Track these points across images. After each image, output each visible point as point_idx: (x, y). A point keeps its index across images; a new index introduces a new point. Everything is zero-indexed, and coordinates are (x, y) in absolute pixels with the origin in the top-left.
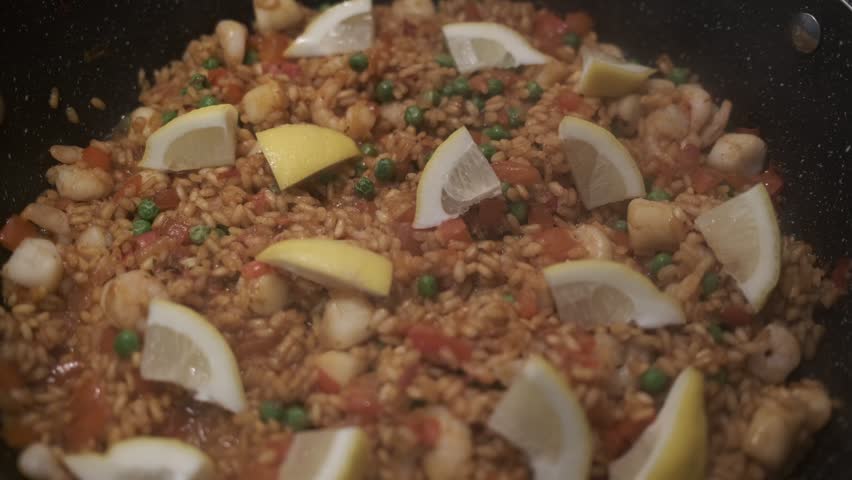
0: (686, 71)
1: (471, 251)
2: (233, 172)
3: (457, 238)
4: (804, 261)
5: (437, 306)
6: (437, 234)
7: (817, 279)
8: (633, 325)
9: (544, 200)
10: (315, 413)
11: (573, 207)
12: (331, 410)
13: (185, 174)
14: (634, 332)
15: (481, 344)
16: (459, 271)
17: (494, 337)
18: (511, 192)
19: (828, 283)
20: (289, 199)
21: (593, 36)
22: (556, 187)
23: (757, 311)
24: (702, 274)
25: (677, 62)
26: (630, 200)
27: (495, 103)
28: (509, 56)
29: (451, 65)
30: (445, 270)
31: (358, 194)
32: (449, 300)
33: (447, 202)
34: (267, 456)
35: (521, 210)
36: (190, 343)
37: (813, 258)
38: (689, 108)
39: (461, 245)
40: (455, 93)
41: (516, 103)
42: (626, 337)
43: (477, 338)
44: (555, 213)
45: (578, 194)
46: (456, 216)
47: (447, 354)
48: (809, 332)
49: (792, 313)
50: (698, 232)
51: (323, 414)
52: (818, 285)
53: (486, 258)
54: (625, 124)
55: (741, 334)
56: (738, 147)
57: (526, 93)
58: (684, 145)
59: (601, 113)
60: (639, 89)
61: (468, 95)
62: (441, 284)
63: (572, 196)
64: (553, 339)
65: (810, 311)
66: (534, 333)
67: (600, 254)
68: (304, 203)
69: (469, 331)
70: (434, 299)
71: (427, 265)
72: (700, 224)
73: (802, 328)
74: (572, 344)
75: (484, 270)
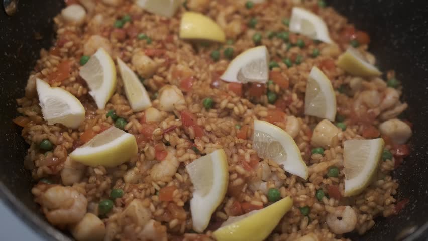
0: (398, 83)
1: (236, 99)
2: (167, 22)
3: (234, 91)
4: (390, 191)
5: (206, 113)
6: (227, 86)
7: (388, 201)
8: (282, 167)
9: (286, 99)
10: (128, 125)
11: (298, 109)
12: (134, 128)
13: (150, 14)
14: (280, 169)
15: (210, 135)
16: (223, 104)
17: (217, 136)
18: (271, 86)
19: (393, 207)
20: (182, 43)
21: (366, 47)
22: (295, 97)
23: (345, 196)
24: (330, 165)
25: (397, 77)
26: (324, 119)
27: (295, 50)
28: (316, 34)
29: (288, 25)
30: (218, 100)
31: (211, 56)
32: (213, 113)
33: (240, 75)
34: (96, 128)
35: (272, 97)
36: (102, 71)
37: (395, 192)
38: (384, 97)
39: (234, 95)
40: (281, 37)
41: (304, 54)
42: (274, 169)
43: (210, 132)
44: (287, 107)
45: (304, 105)
46: (240, 82)
47: (191, 130)
48: (367, 222)
49: (364, 208)
50: (342, 147)
51: (131, 128)
52: (387, 204)
53: (240, 106)
54: (350, 89)
55: (331, 201)
56: (396, 126)
57: (311, 52)
58: (369, 111)
59: (340, 78)
60: (368, 77)
61: (286, 41)
62: (213, 105)
63: (300, 104)
64: (241, 151)
65: (374, 213)
66: (235, 145)
67: (291, 132)
68: (187, 48)
69: (208, 127)
70: (207, 110)
71: (213, 94)
72: (345, 144)
73: (364, 217)
74: (247, 158)
75: (236, 110)
